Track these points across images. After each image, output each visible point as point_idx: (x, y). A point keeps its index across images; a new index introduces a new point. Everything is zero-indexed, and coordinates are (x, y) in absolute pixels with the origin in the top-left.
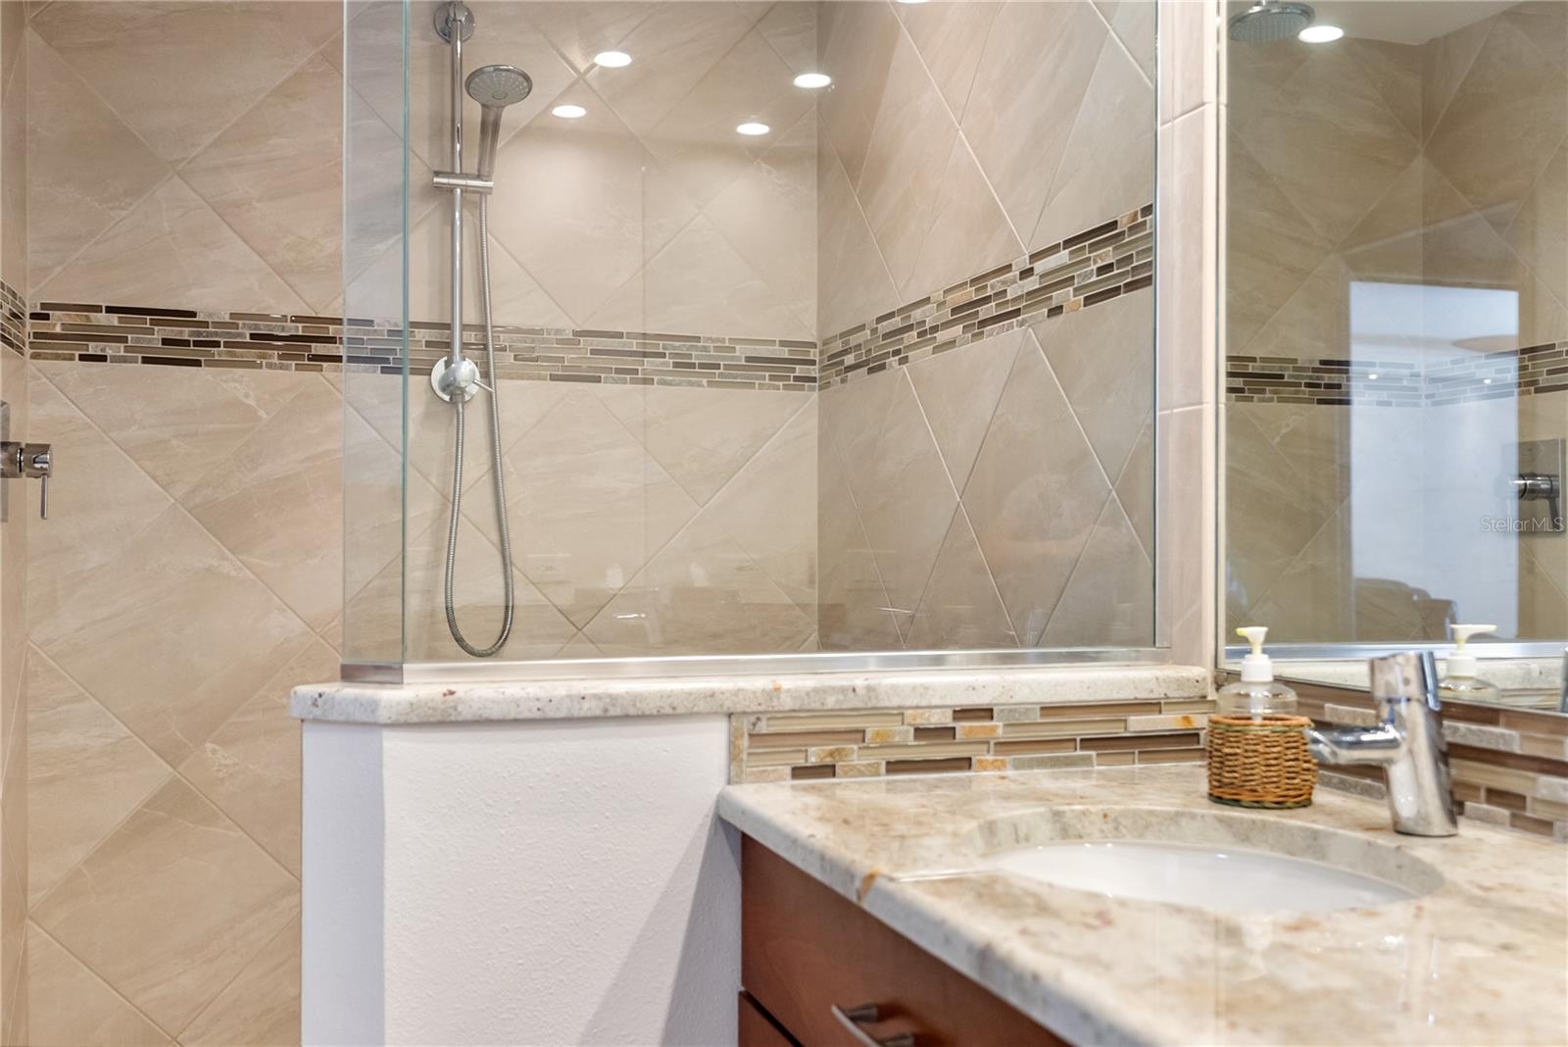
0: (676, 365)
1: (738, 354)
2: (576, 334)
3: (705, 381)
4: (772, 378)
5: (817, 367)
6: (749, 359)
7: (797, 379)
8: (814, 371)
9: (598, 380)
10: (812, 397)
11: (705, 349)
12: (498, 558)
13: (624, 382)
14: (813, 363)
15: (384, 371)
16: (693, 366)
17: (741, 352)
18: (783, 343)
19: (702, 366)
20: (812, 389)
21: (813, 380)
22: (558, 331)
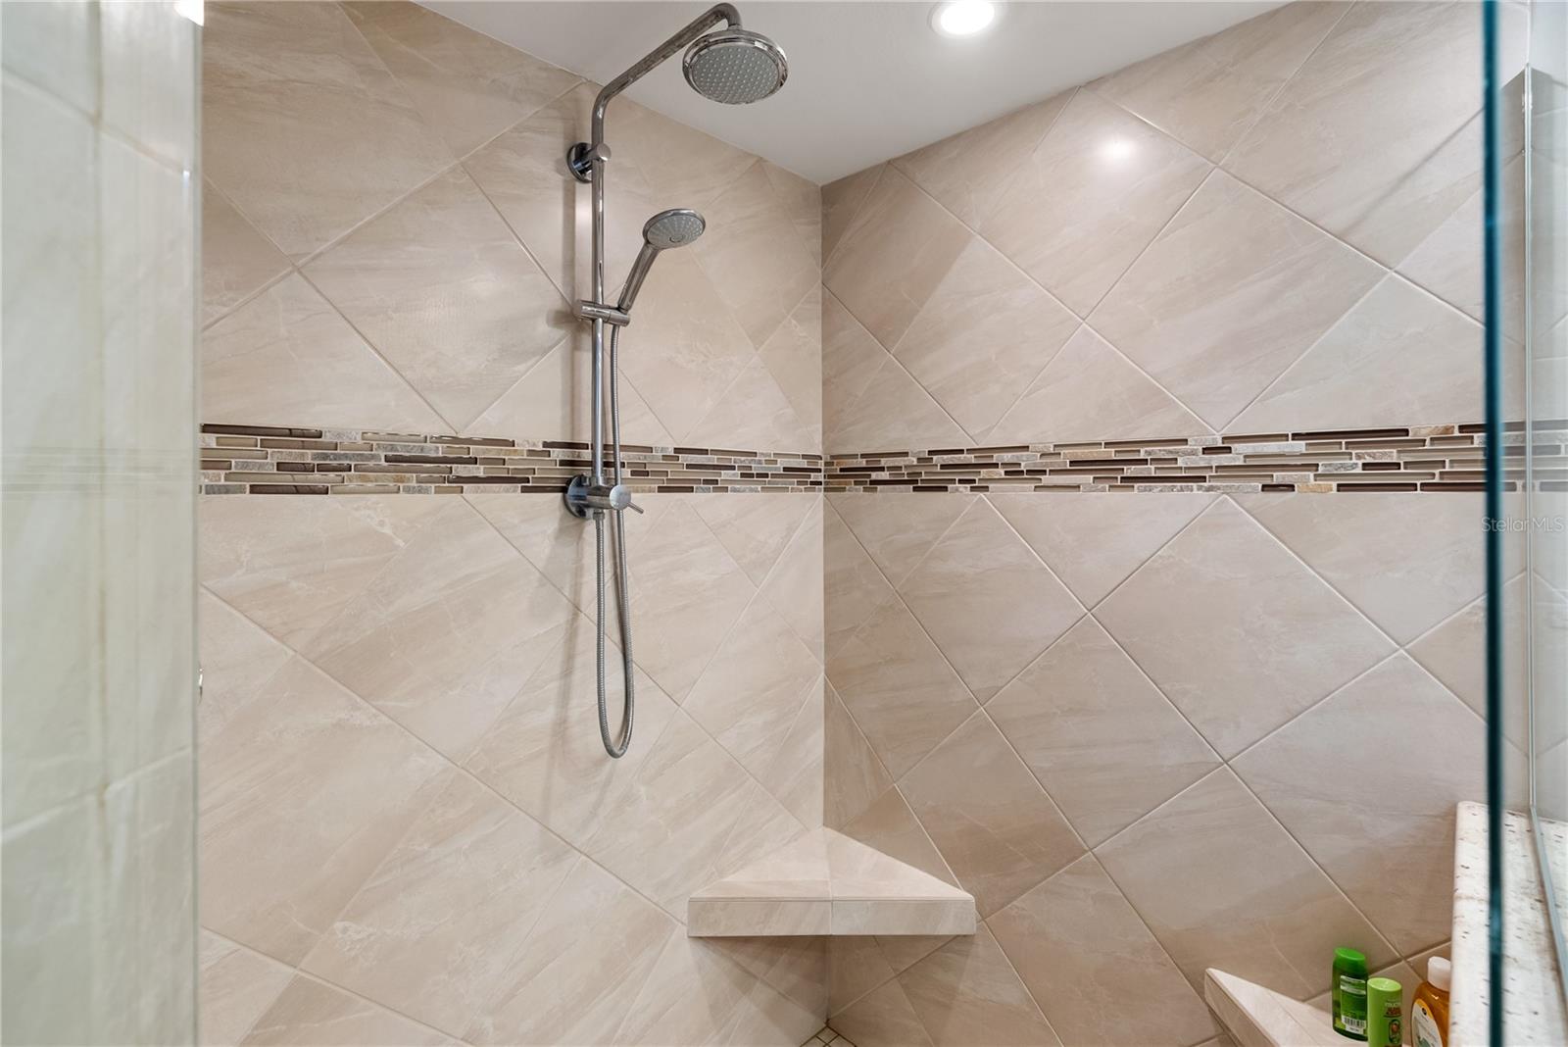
0: (743, 475)
1: (778, 465)
2: (677, 450)
3: (759, 487)
4: (799, 483)
5: (822, 474)
6: (785, 469)
7: (812, 483)
8: (820, 477)
9: (691, 490)
10: (819, 495)
11: (760, 462)
12: (620, 656)
13: (708, 490)
14: (819, 470)
15: (525, 490)
16: (751, 475)
17: (782, 463)
18: (804, 456)
19: (759, 475)
20: (820, 490)
21: (820, 483)
22: (663, 449)
